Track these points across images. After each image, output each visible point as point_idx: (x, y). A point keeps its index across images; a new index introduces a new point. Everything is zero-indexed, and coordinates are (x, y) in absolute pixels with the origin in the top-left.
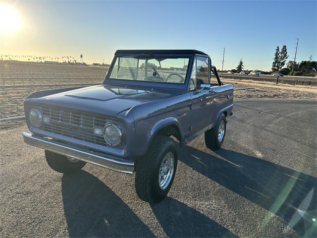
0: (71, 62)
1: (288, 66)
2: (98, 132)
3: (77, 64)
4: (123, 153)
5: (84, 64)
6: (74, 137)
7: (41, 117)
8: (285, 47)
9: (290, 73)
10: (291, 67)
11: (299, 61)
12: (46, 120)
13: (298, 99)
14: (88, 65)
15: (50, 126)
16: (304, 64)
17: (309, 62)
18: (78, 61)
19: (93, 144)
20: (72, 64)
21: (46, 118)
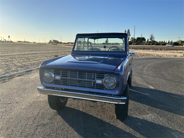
0: (2, 41)
1: (131, 40)
2: (99, 82)
3: (6, 42)
4: (117, 92)
5: (11, 42)
6: (79, 86)
7: (53, 76)
8: (129, 30)
9: (133, 44)
10: (133, 41)
11: (136, 38)
12: (58, 78)
13: (144, 57)
14: (14, 42)
15: (60, 81)
16: (138, 39)
17: (141, 38)
18: (7, 40)
19: (94, 89)
20: (3, 42)
21: (57, 77)
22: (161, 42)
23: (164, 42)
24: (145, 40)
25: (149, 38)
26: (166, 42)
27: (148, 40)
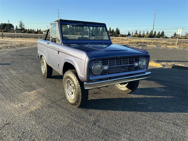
2: (136, 64)
21: (106, 67)
22: (30, 30)
23: (33, 30)
24: (13, 27)
25: (18, 25)
26: (35, 30)
27: (17, 28)
